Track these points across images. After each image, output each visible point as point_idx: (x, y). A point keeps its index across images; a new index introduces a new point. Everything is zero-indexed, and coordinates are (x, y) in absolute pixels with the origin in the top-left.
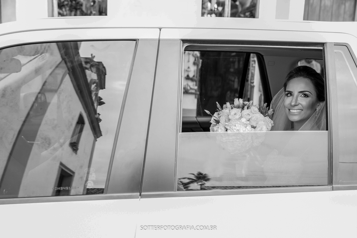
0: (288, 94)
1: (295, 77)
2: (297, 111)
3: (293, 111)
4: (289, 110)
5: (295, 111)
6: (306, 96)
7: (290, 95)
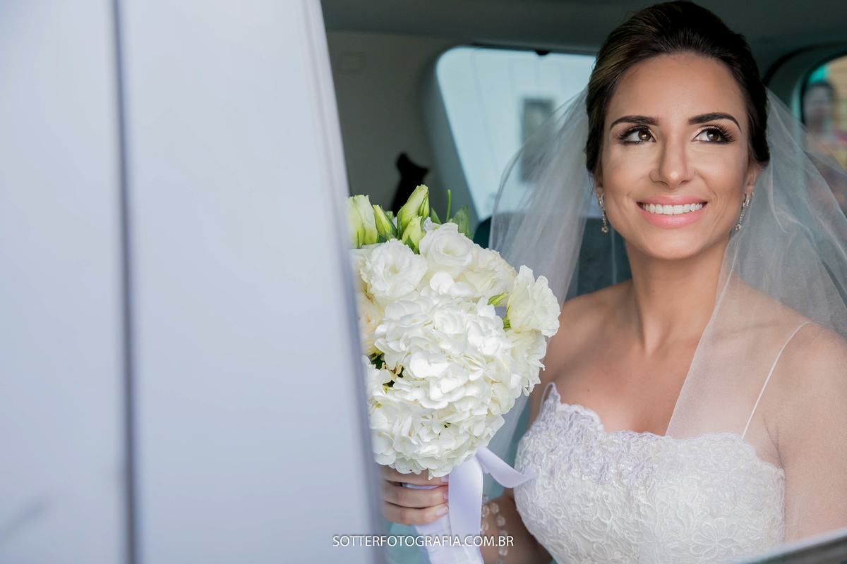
0: (628, 133)
1: (657, 52)
2: (686, 208)
3: (668, 210)
4: (641, 204)
5: (678, 209)
6: (719, 136)
7: (640, 136)
